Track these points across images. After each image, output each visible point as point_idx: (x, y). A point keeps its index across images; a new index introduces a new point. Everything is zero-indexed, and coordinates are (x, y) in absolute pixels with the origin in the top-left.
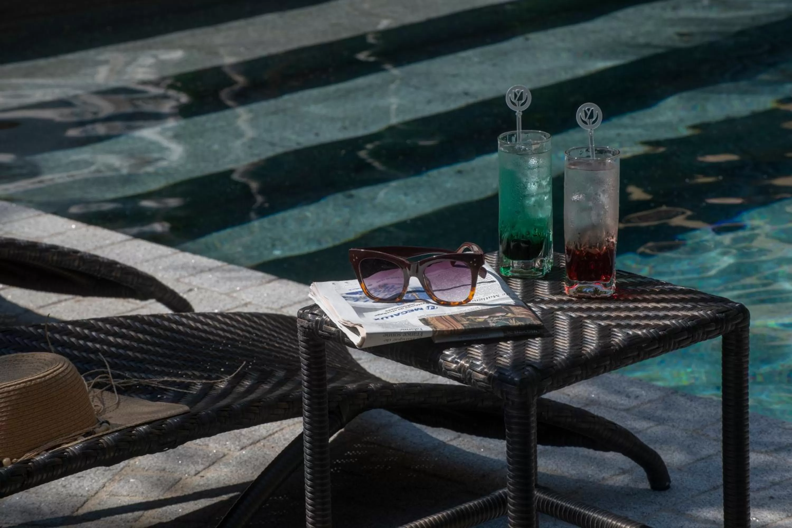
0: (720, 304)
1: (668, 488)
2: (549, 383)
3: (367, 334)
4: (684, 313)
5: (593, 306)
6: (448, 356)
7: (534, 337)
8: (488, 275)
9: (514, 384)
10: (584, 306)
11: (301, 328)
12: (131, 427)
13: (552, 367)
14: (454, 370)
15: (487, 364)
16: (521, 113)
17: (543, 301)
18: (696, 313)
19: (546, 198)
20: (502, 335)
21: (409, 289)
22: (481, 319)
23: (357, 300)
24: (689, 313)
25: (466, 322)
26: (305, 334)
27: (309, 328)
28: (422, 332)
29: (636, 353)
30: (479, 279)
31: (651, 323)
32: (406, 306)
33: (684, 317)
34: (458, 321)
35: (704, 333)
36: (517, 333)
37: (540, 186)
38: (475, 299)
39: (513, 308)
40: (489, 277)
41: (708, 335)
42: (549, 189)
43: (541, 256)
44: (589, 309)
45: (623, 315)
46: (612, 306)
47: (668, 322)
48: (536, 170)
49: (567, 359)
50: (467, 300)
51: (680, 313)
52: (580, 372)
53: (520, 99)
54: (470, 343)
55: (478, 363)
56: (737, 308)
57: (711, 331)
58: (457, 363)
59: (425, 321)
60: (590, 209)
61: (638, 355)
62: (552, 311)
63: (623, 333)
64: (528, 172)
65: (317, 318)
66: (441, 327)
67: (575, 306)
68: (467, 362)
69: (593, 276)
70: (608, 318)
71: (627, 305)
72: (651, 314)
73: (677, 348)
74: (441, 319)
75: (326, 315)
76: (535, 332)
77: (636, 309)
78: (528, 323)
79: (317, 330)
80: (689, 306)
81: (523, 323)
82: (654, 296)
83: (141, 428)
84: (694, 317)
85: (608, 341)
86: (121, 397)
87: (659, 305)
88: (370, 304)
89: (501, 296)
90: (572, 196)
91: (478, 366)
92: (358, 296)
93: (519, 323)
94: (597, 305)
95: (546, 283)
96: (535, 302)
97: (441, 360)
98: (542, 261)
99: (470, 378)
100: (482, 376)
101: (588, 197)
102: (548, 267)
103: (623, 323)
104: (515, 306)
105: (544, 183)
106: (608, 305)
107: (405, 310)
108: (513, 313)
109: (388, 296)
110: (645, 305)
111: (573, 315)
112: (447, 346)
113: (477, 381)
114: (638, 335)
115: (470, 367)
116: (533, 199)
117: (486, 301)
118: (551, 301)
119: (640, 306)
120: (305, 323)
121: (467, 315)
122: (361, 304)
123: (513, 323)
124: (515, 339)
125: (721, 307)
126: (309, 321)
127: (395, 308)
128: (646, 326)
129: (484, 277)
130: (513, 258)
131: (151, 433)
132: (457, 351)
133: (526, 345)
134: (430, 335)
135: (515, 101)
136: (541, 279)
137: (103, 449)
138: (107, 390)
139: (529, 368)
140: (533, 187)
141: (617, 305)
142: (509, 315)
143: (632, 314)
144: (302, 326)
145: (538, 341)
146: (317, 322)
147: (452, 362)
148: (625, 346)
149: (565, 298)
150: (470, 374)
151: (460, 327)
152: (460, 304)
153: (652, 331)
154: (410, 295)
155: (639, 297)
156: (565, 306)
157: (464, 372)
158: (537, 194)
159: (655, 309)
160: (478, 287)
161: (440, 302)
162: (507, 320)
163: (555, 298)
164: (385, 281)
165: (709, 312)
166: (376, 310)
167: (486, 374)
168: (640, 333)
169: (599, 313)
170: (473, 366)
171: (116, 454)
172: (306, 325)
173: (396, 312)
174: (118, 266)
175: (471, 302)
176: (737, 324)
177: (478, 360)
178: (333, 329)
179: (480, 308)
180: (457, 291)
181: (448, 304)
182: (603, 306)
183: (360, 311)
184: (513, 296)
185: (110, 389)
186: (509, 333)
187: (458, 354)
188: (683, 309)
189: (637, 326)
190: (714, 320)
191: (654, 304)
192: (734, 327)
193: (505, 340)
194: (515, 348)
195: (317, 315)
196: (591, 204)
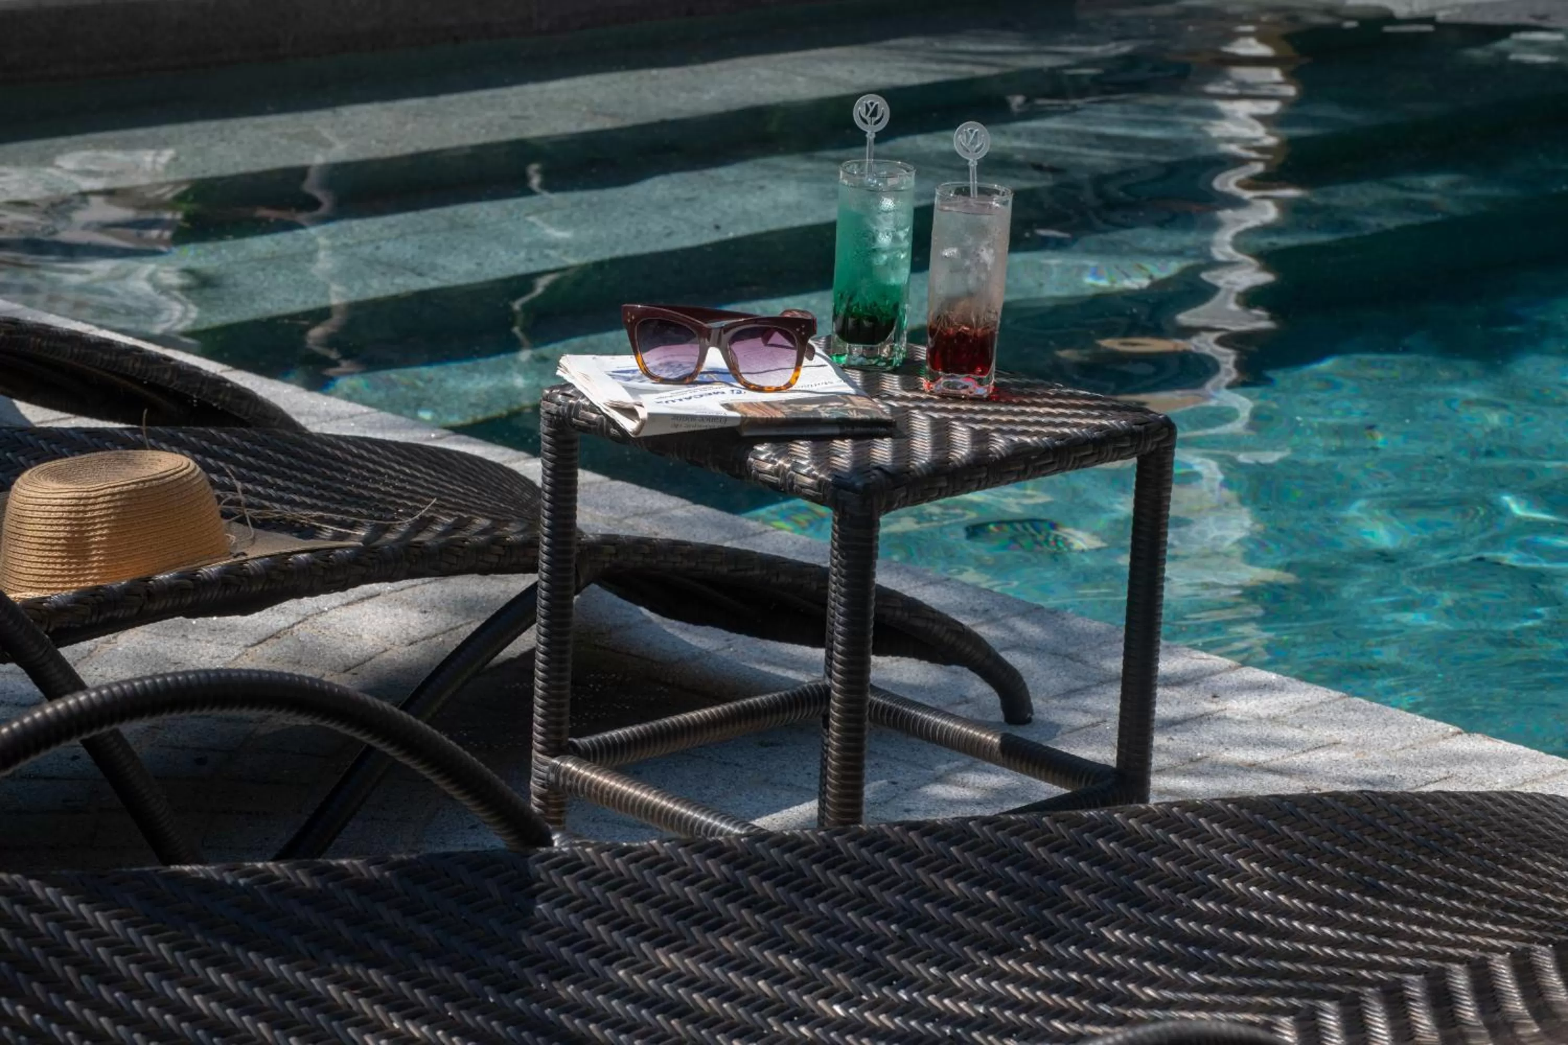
0: (1137, 413)
1: (1029, 721)
2: (903, 494)
3: (649, 414)
4: (1091, 421)
5: (963, 407)
6: (761, 453)
7: (882, 437)
8: (816, 357)
9: (855, 491)
10: (950, 406)
11: (546, 416)
12: (286, 553)
13: (908, 473)
14: (769, 473)
15: (816, 464)
16: (874, 136)
17: (891, 397)
18: (1105, 422)
19: (903, 256)
20: (837, 431)
21: (703, 370)
22: (809, 408)
23: (629, 379)
24: (1097, 422)
25: (787, 410)
26: (551, 423)
27: (558, 414)
28: (726, 419)
29: (1022, 467)
30: (806, 361)
31: (1044, 430)
32: (700, 389)
33: (1088, 426)
34: (776, 409)
35: (1114, 450)
36: (858, 430)
37: (895, 239)
38: (798, 385)
39: (852, 398)
40: (817, 360)
41: (1119, 454)
42: (907, 244)
43: (890, 341)
44: (957, 410)
45: (1004, 419)
46: (989, 408)
47: (1066, 430)
48: (891, 215)
49: (929, 464)
50: (789, 385)
51: (1084, 421)
52: (944, 484)
53: (874, 114)
54: (793, 439)
55: (804, 463)
56: (1160, 420)
57: (1124, 449)
58: (773, 462)
59: (729, 407)
60: (968, 270)
61: (1025, 470)
62: (905, 409)
63: (1005, 439)
64: (880, 218)
65: (571, 401)
66: (753, 413)
67: (937, 406)
68: (788, 462)
69: (965, 368)
70: (984, 421)
71: (1010, 408)
72: (1043, 420)
73: (1077, 468)
74: (750, 405)
75: (584, 396)
76: (883, 430)
77: (1023, 413)
78: (875, 416)
79: (570, 418)
80: (1096, 413)
81: (867, 417)
82: (1046, 400)
83: (301, 556)
84: (1101, 428)
85: (984, 446)
86: (258, 531)
87: (1054, 411)
88: (648, 384)
89: (835, 384)
90: (943, 249)
91: (803, 467)
92: (629, 375)
93: (861, 416)
94: (969, 406)
95: (896, 378)
96: (882, 399)
97: (751, 459)
98: (892, 349)
99: (792, 484)
100: (809, 481)
101: (964, 253)
102: (898, 358)
103: (1005, 428)
104: (857, 395)
105: (902, 235)
106: (984, 407)
107: (699, 393)
108: (851, 402)
109: (673, 377)
110: (1035, 409)
111: (936, 415)
112: (761, 440)
113: (802, 487)
114: (1026, 443)
115: (792, 468)
116: (885, 257)
117: (814, 389)
118: (903, 398)
119: (1028, 409)
120: (553, 408)
121: (787, 403)
122: (634, 384)
123: (854, 415)
124: (855, 437)
125: (1139, 417)
126: (559, 404)
127: (684, 391)
128: (1037, 433)
129: (811, 359)
130: (851, 341)
131: (314, 563)
132: (775, 447)
133: (870, 445)
134: (737, 423)
135: (867, 118)
136: (889, 372)
137: (248, 576)
138: (238, 521)
139: (876, 472)
140: (884, 240)
141: (996, 407)
142: (848, 405)
143: (1017, 419)
144: (548, 412)
145: (887, 441)
146: (571, 406)
147: (767, 461)
148: (1008, 456)
149: (923, 396)
150: (792, 477)
151: (779, 415)
152: (778, 390)
153: (1045, 439)
154: (705, 376)
155: (1026, 400)
156: (924, 405)
157: (784, 474)
158: (892, 249)
159: (1049, 414)
160: (803, 371)
161: (748, 386)
162: (846, 410)
163: (909, 395)
164: (670, 359)
165: (1123, 422)
166: (657, 392)
167: (814, 477)
168: (1028, 440)
169: (972, 415)
170: (795, 466)
171: (266, 587)
172: (554, 411)
173: (688, 395)
174: (228, 385)
175: (793, 388)
176: (1159, 443)
177: (805, 459)
178: (594, 416)
179: (806, 395)
180: (772, 374)
181: (760, 389)
182: (976, 408)
183: (633, 391)
184: (853, 385)
185: (242, 521)
186: (848, 430)
187: (774, 451)
188: (1088, 416)
189: (1024, 433)
190: (1130, 434)
191: (1048, 409)
192: (1155, 447)
193: (842, 437)
194: (854, 448)
195: (570, 396)
196: (968, 263)
